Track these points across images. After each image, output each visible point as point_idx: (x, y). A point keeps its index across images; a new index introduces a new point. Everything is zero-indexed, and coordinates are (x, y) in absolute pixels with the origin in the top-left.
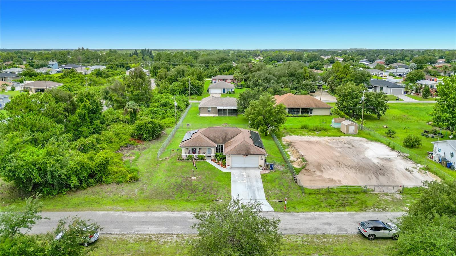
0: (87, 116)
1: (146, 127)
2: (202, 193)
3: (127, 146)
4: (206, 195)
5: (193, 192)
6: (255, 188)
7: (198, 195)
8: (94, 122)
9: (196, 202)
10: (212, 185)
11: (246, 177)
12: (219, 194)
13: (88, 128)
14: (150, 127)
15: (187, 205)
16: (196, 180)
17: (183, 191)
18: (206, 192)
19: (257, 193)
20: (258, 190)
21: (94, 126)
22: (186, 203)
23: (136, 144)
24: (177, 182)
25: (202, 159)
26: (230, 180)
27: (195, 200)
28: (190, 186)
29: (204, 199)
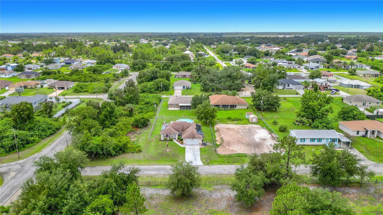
0: (108, 115)
2: (172, 157)
3: (131, 132)
5: (168, 157)
7: (170, 158)
8: (112, 118)
10: (177, 153)
11: (193, 149)
12: (180, 157)
13: (109, 122)
16: (169, 151)
17: (163, 157)
18: (174, 157)
19: (197, 157)
20: (197, 155)
21: (112, 121)
22: (165, 162)
23: (135, 130)
24: (160, 152)
25: (171, 140)
26: (185, 151)
27: (169, 161)
28: (166, 154)
29: (173, 160)
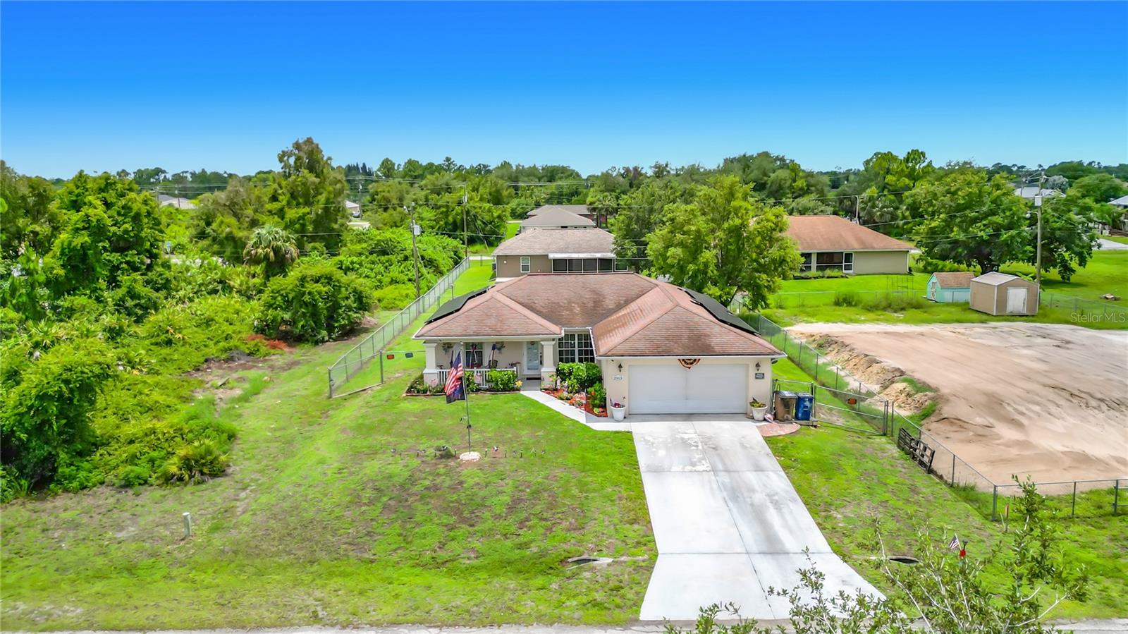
2: (510, 524)
4: (526, 535)
5: (463, 520)
6: (759, 497)
7: (489, 534)
9: (478, 569)
10: (556, 485)
11: (704, 451)
12: (592, 527)
15: (429, 588)
16: (479, 465)
17: (418, 518)
18: (527, 519)
20: (777, 505)
22: (428, 577)
24: (390, 477)
25: (507, 387)
26: (636, 465)
27: (476, 562)
28: (453, 489)
29: (517, 554)
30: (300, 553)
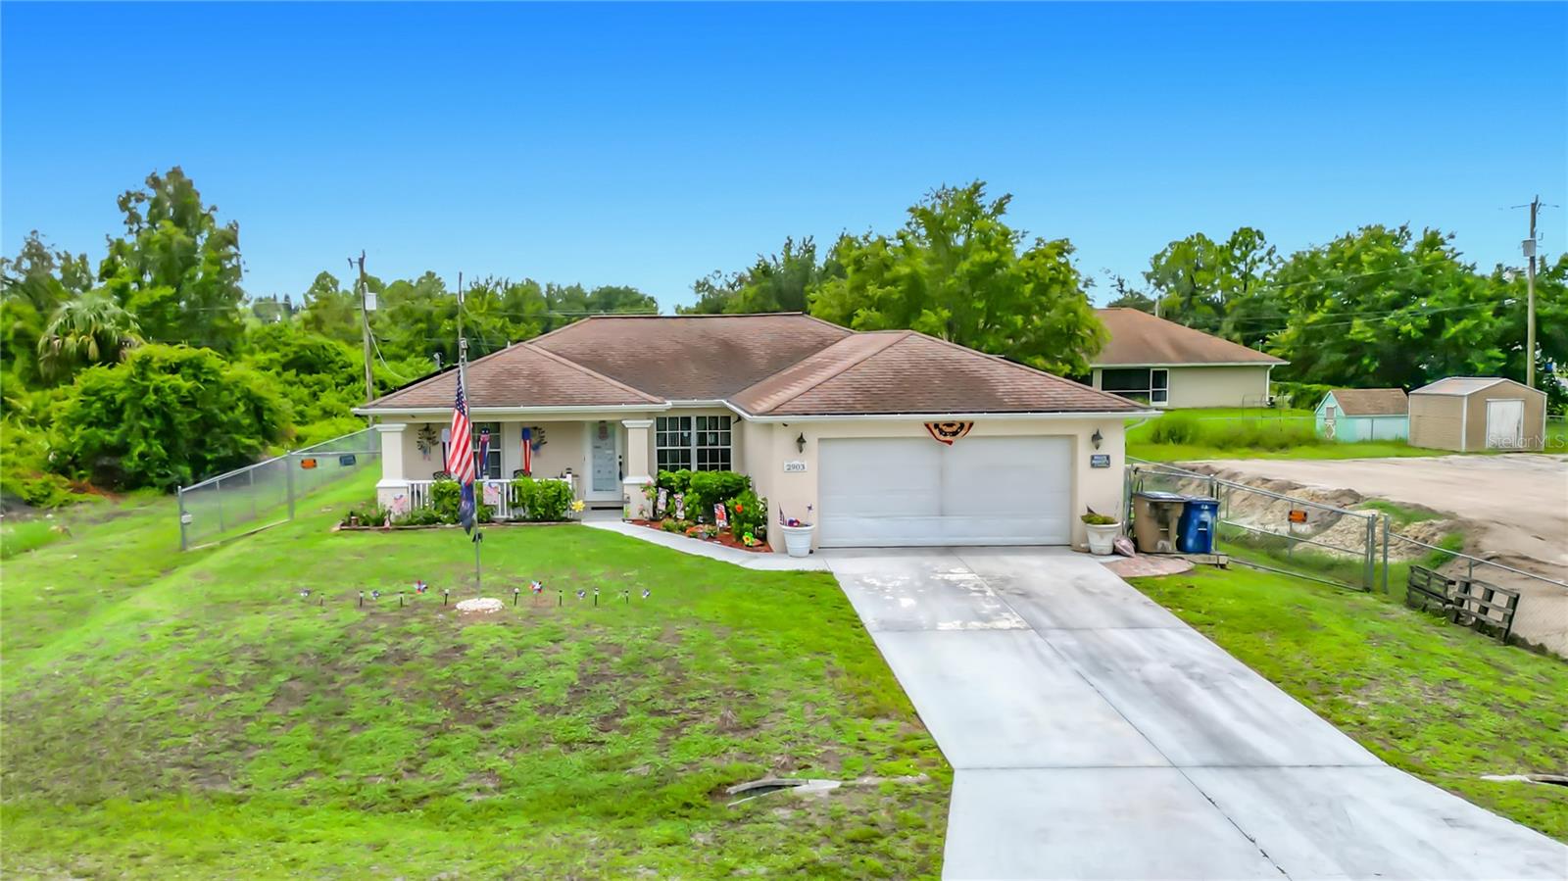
1: (144, 391)
2: (580, 722)
4: (617, 744)
5: (468, 717)
6: (1156, 669)
7: (529, 742)
9: (503, 811)
10: (681, 649)
11: (998, 598)
12: (777, 725)
14: (175, 390)
15: (378, 847)
16: (503, 619)
17: (358, 712)
18: (619, 713)
22: (378, 827)
24: (293, 640)
26: (855, 621)
27: (498, 798)
28: (441, 658)
29: (598, 780)
30: (59, 787)
